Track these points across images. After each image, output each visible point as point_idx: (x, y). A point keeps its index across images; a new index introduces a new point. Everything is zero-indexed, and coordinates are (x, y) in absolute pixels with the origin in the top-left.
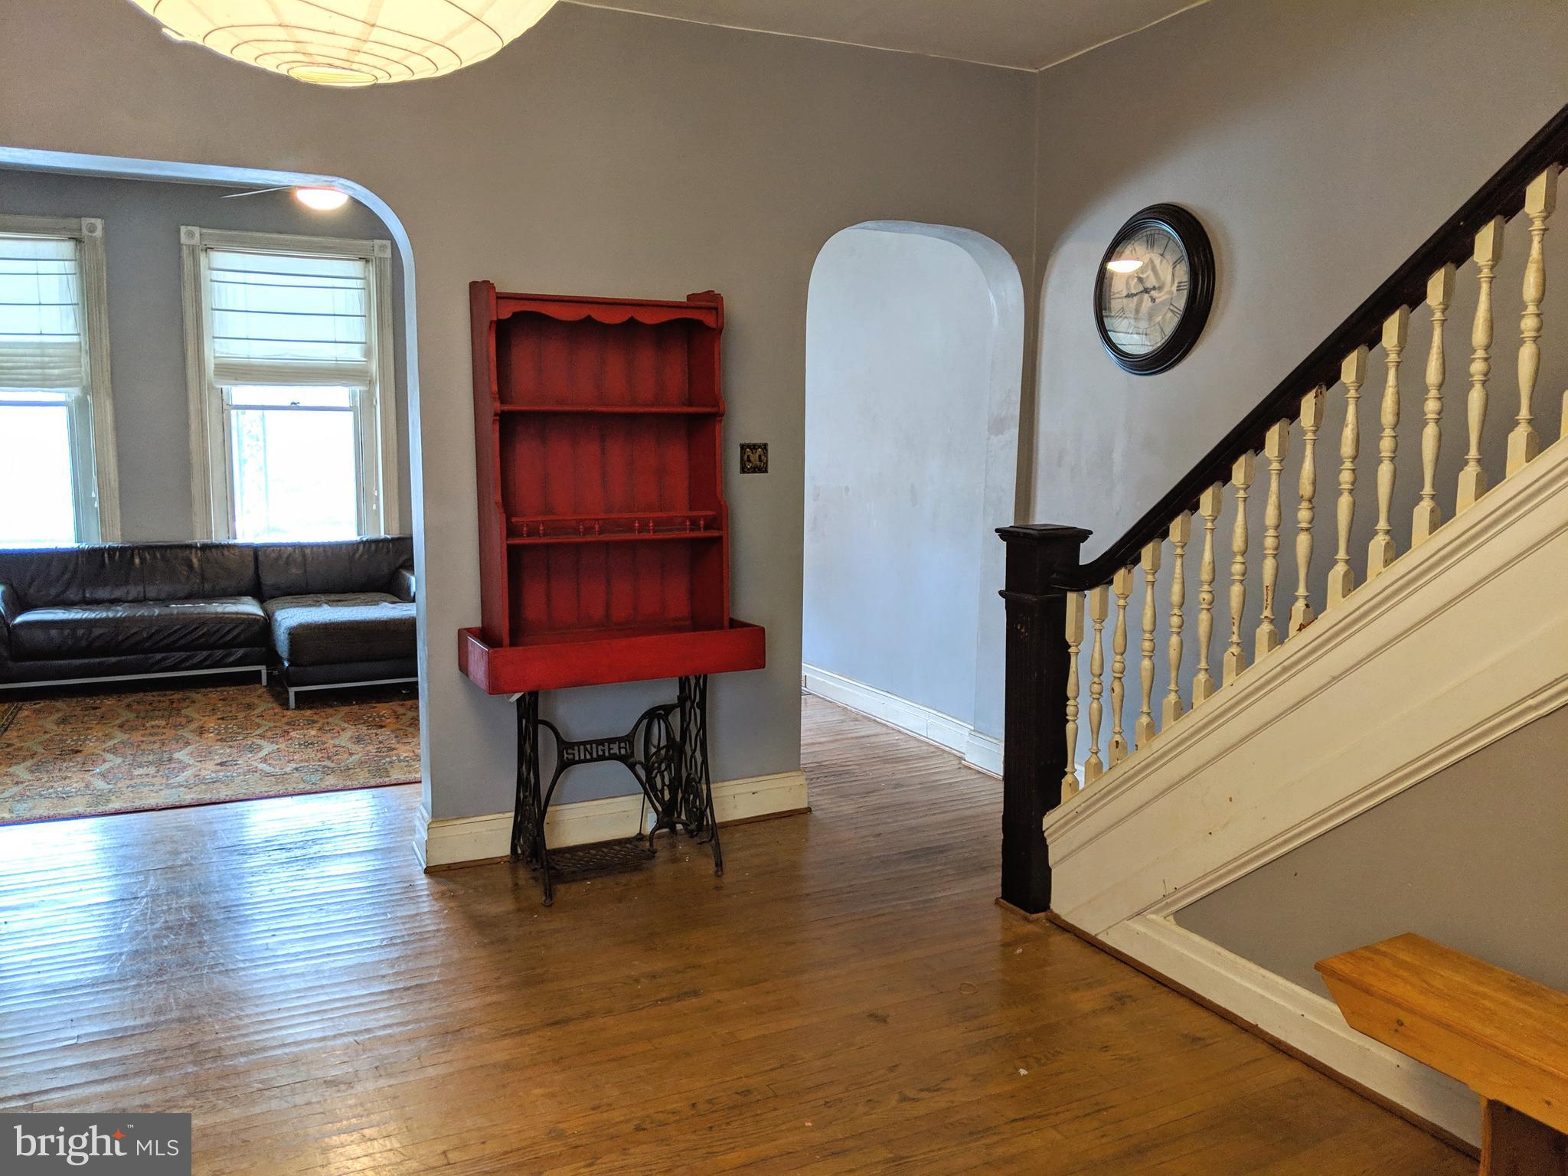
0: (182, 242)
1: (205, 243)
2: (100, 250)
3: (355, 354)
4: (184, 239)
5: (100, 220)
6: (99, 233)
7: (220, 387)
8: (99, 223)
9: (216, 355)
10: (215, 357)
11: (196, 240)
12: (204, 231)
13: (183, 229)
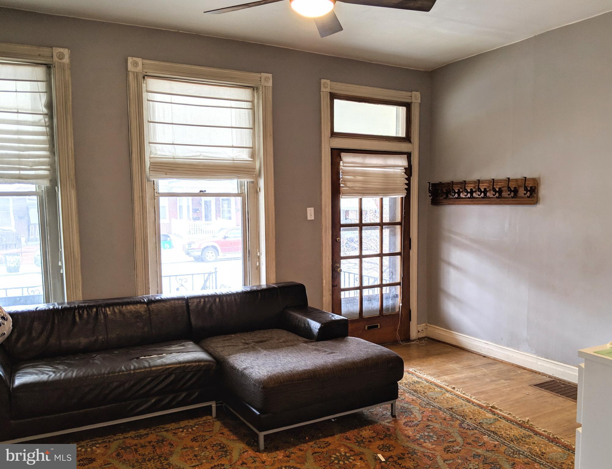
0: (129, 69)
1: (146, 71)
2: (68, 73)
3: (244, 155)
4: (130, 67)
5: (67, 50)
6: (66, 60)
7: (153, 180)
8: (66, 52)
9: (151, 156)
10: (150, 158)
11: (139, 68)
12: (146, 61)
13: (130, 60)
